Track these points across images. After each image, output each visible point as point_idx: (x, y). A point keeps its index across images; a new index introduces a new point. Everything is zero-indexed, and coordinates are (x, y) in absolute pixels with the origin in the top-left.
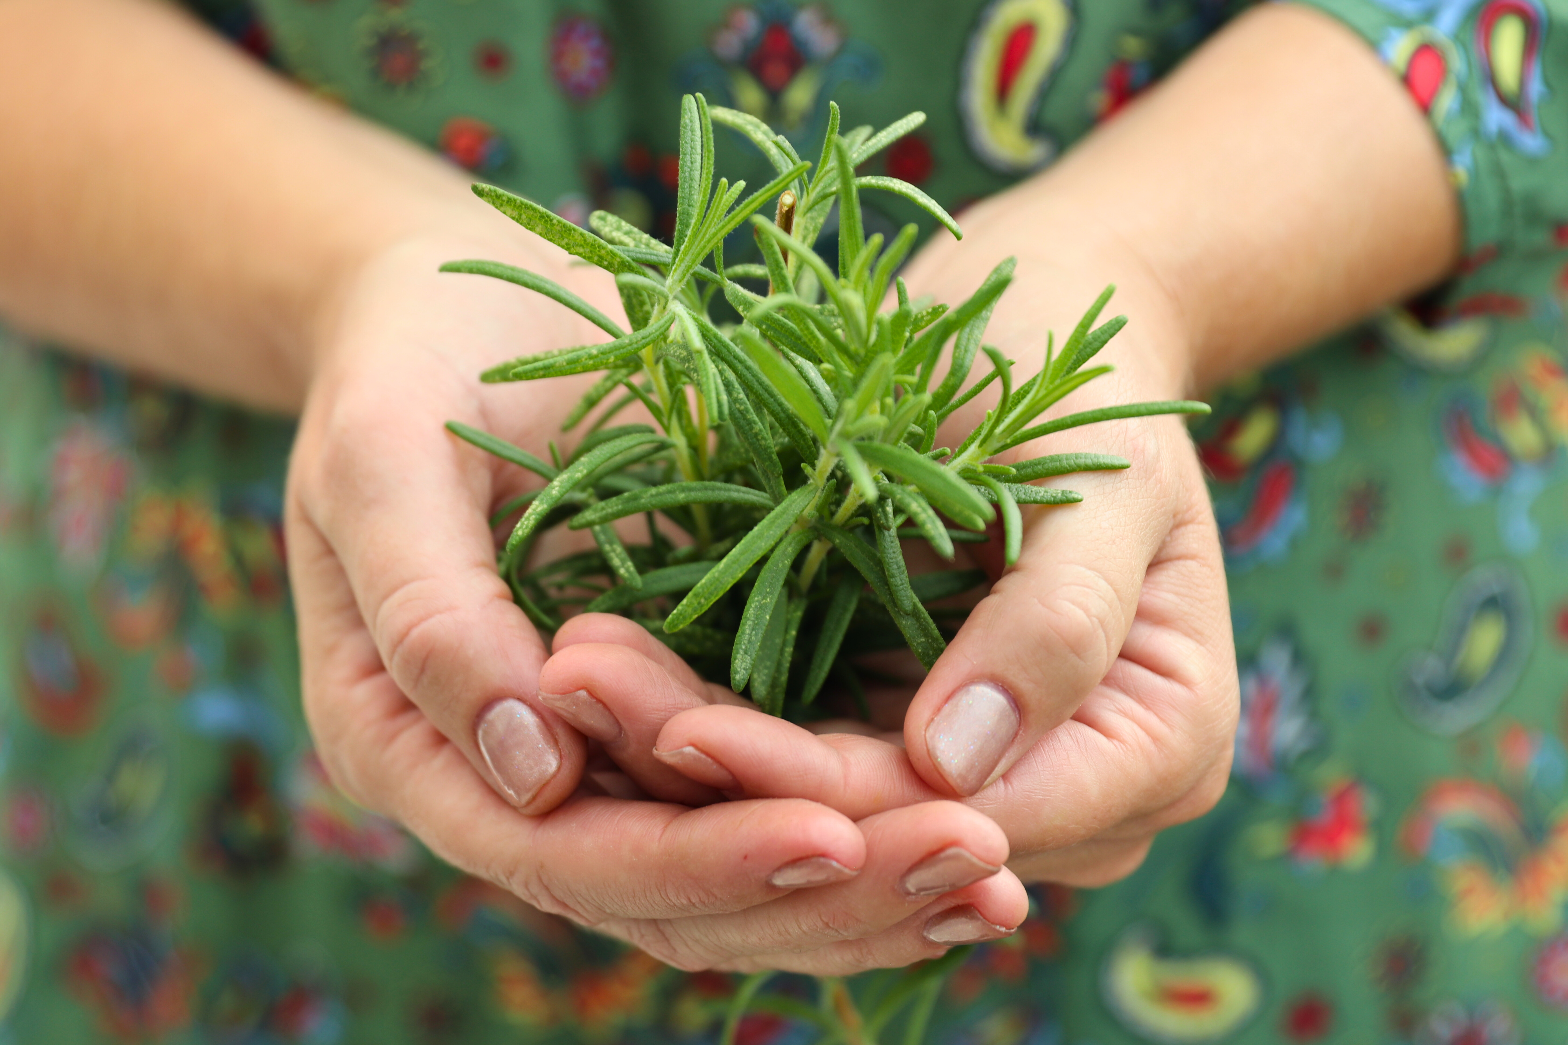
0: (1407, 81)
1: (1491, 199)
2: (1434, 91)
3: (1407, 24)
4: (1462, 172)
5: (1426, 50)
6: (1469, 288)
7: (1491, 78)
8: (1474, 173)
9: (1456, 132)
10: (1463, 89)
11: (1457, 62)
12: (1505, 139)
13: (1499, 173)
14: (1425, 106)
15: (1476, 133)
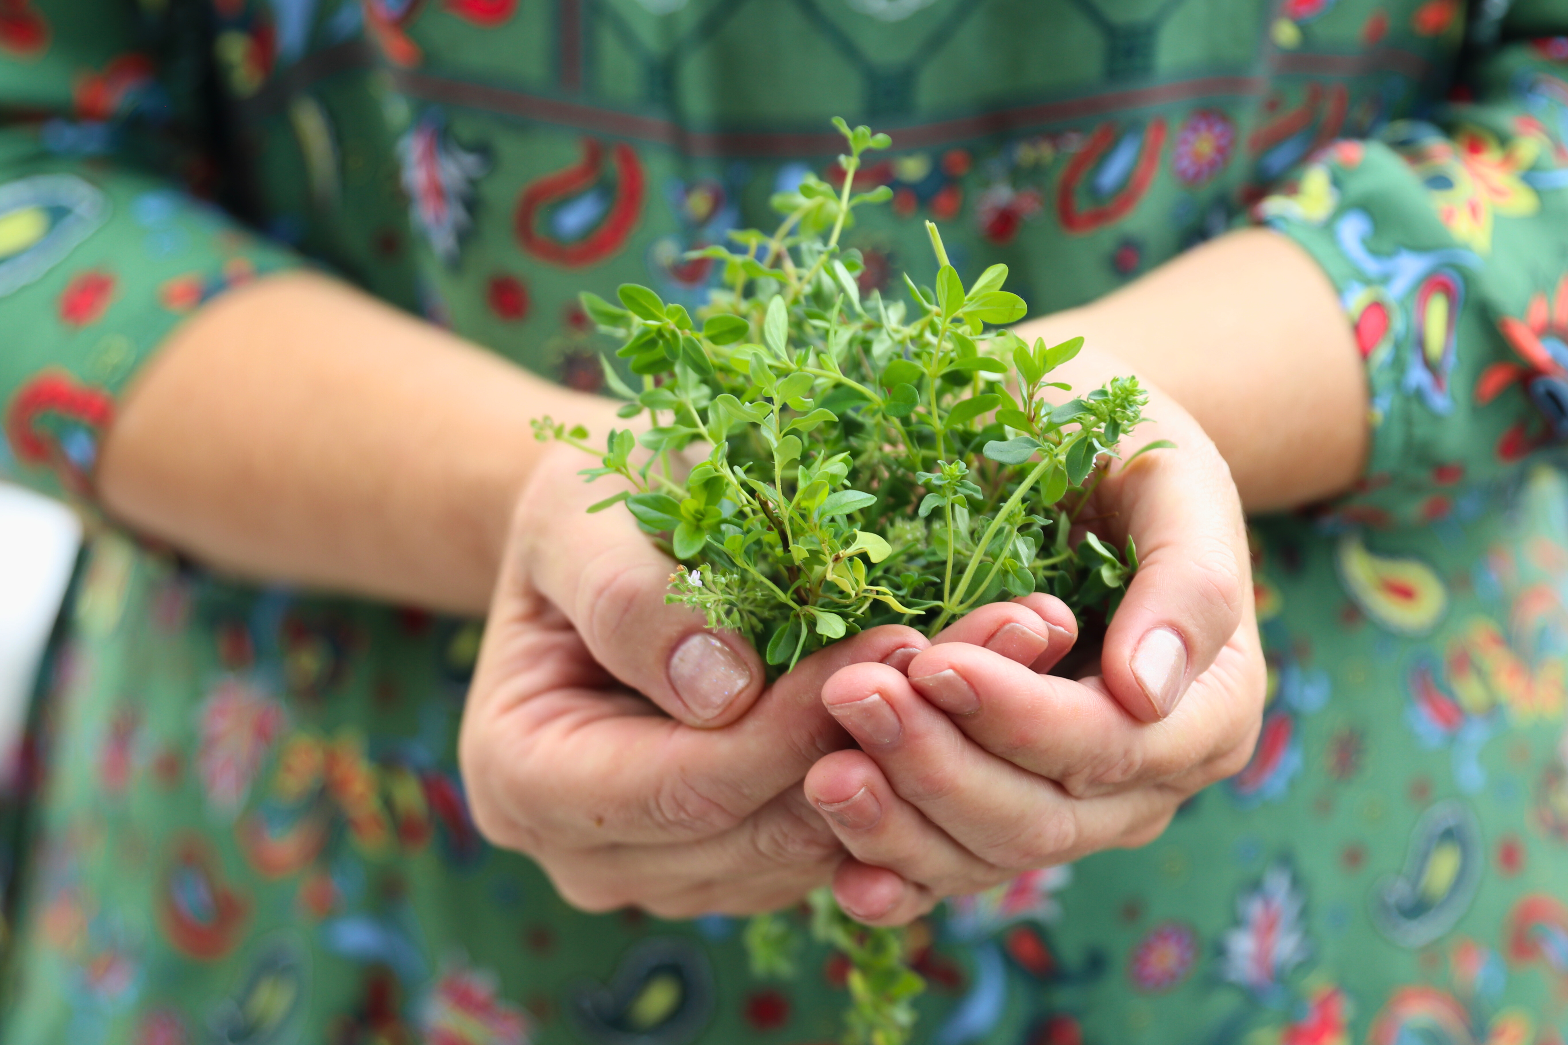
0: (1357, 329)
1: (1395, 440)
2: (1375, 341)
3: (1368, 282)
4: (1379, 414)
5: (1377, 307)
6: (1359, 503)
7: (1420, 343)
8: (1388, 418)
9: (1383, 380)
10: (1398, 347)
11: (1398, 324)
12: (1419, 395)
13: (1408, 421)
14: (1365, 353)
15: (1398, 385)
